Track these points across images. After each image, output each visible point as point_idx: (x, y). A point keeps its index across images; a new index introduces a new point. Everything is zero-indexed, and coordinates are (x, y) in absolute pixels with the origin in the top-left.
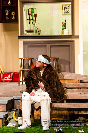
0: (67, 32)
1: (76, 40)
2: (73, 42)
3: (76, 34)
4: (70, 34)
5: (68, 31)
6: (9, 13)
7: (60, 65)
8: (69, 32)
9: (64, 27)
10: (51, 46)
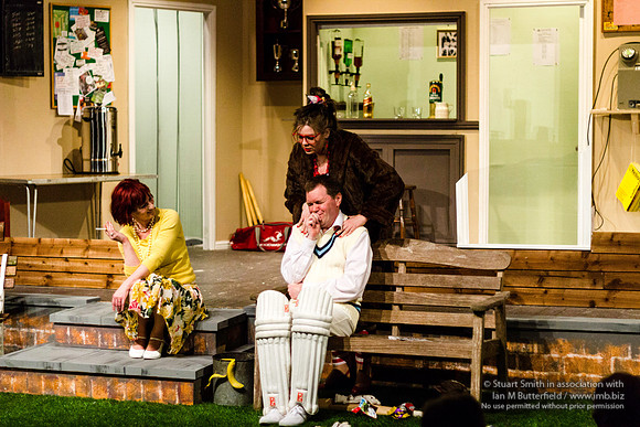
0: (443, 111)
1: (468, 135)
2: (462, 139)
3: (470, 118)
4: (453, 116)
5: (445, 108)
6: (282, 52)
7: (420, 208)
8: (449, 112)
9: (434, 96)
10: (395, 150)
